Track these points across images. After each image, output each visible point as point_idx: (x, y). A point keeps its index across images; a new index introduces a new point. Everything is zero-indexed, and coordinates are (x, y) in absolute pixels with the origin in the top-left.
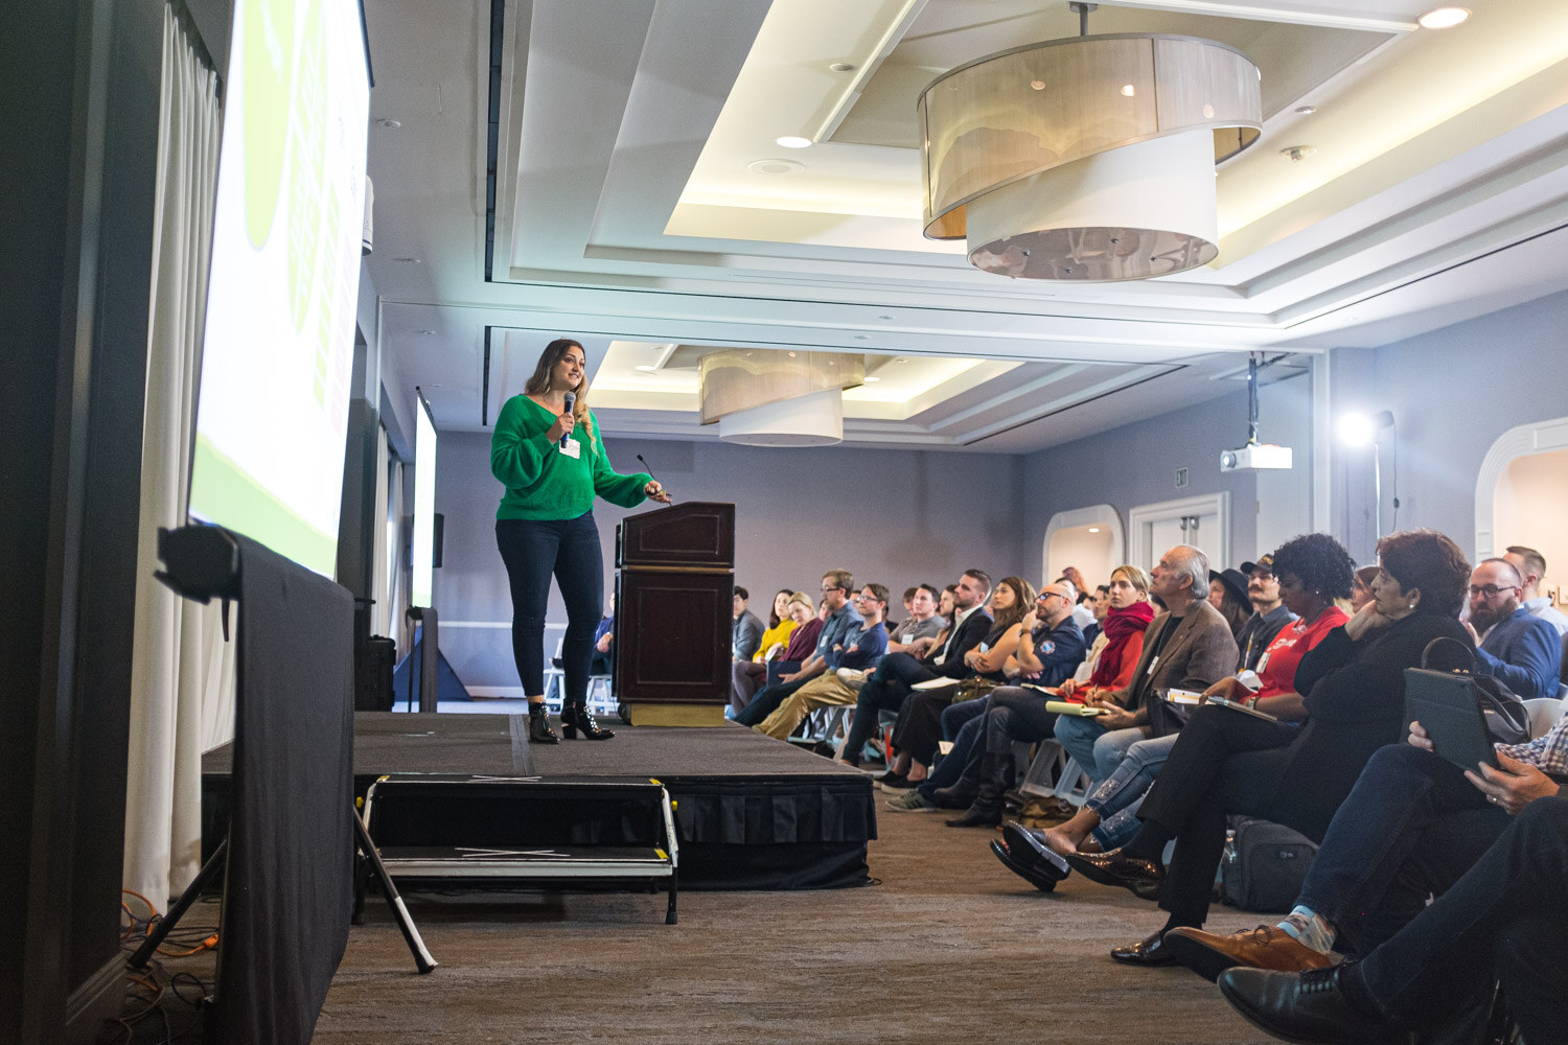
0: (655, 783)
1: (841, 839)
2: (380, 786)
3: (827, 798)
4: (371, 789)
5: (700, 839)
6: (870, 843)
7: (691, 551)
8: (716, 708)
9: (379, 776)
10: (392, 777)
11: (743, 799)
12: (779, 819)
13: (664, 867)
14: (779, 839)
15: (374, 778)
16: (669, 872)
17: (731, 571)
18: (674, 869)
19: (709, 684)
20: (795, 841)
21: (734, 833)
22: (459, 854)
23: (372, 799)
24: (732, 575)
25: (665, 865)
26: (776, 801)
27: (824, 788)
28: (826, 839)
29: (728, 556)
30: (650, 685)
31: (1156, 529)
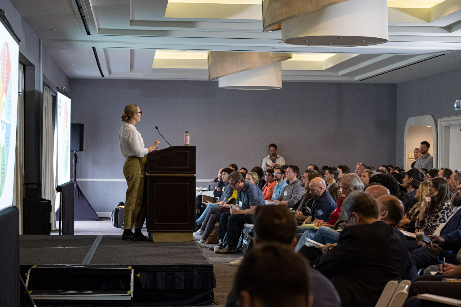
0: (130, 267)
1: (201, 287)
2: (32, 269)
3: (195, 273)
4: (30, 270)
5: (148, 287)
6: (214, 289)
7: (177, 167)
8: (189, 234)
9: (33, 265)
10: (38, 266)
11: (164, 273)
12: (177, 281)
13: (128, 297)
14: (177, 288)
15: (30, 266)
16: (130, 299)
17: (194, 175)
18: (132, 298)
19: (187, 223)
20: (183, 288)
21: (161, 285)
22: (59, 292)
23: (30, 274)
24: (195, 177)
25: (128, 296)
26: (176, 274)
27: (194, 270)
28: (195, 288)
29: (193, 169)
30: (161, 224)
31: (451, 130)
